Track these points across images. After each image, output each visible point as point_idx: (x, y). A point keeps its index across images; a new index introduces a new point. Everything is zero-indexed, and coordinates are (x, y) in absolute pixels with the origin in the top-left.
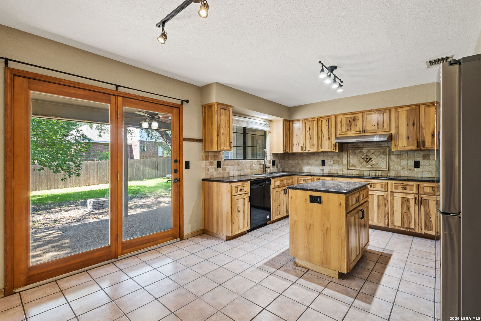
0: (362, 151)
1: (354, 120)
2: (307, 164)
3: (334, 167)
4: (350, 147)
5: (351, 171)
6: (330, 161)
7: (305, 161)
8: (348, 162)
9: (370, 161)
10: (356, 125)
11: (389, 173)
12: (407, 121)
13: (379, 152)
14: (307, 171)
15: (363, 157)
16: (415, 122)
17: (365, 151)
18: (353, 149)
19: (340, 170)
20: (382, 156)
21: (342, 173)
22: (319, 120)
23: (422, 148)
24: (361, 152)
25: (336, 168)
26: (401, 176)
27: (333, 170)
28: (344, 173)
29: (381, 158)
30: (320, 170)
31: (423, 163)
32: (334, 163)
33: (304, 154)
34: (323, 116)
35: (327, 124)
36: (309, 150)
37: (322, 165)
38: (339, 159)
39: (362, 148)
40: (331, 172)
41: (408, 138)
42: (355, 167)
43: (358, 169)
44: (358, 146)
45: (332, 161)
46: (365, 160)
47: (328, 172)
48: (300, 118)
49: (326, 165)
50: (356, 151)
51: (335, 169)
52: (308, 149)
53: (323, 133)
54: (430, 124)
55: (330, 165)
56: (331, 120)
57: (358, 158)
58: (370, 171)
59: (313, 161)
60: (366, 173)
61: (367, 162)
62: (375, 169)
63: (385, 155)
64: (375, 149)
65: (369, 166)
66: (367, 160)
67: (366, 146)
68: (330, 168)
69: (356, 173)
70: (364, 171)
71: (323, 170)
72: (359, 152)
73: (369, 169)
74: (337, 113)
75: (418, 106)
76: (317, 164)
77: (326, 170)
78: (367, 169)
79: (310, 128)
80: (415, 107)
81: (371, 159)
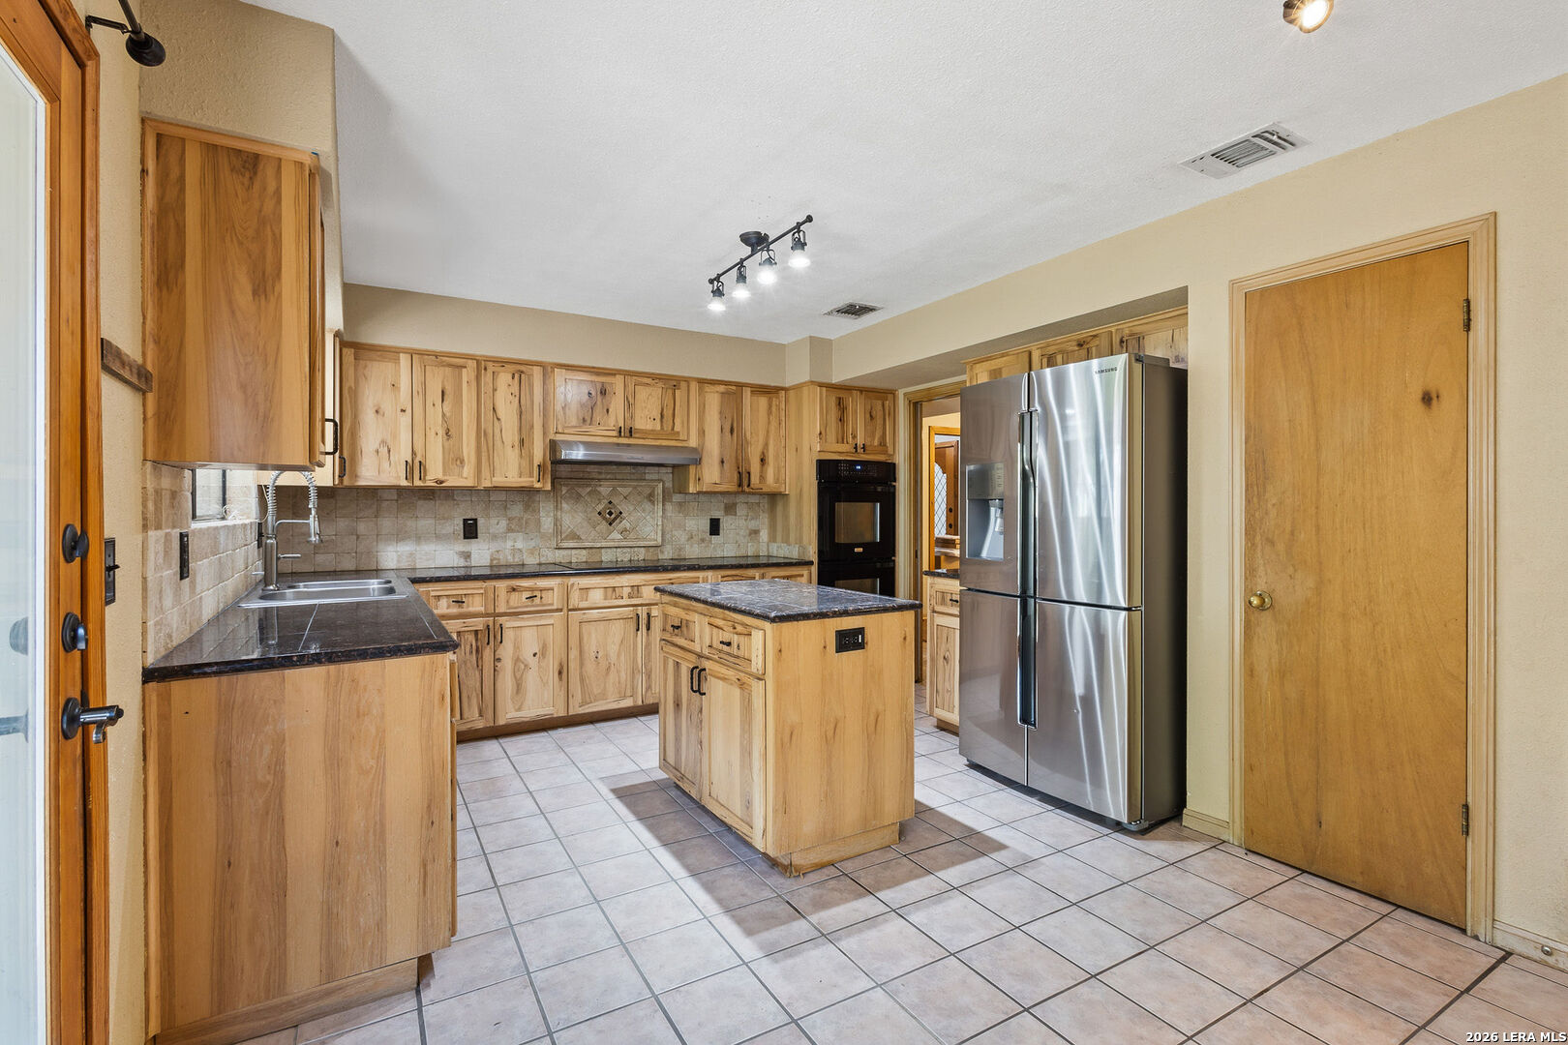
0: (598, 489)
1: (601, 392)
2: (400, 536)
3: (509, 544)
4: (564, 475)
5: (565, 552)
6: (494, 521)
7: (387, 523)
8: (557, 522)
9: (618, 521)
10: (608, 411)
11: (662, 552)
12: (720, 419)
13: (640, 494)
14: (398, 561)
15: (600, 508)
16: (735, 425)
17: (605, 489)
18: (575, 482)
19: (532, 552)
20: (647, 506)
21: (538, 562)
22: (485, 369)
23: (747, 489)
24: (594, 493)
25: (519, 545)
26: (685, 559)
27: (507, 552)
28: (543, 560)
29: (644, 511)
30: (456, 557)
31: (726, 523)
32: (510, 530)
33: (386, 495)
34: (501, 358)
35: (515, 389)
36: (440, 476)
37: (465, 537)
38: (526, 516)
39: (599, 480)
40: (499, 559)
41: (722, 462)
42: (579, 538)
43: (587, 545)
44: (586, 476)
45: (504, 523)
46: (605, 518)
47: (487, 562)
48: (402, 345)
49: (479, 535)
50: (580, 490)
51: (515, 551)
52: (435, 473)
53: (498, 419)
54: (758, 436)
55: (494, 537)
56: (530, 376)
57: (585, 511)
58: (619, 550)
59: (425, 523)
60: (607, 557)
61: (610, 524)
62: (630, 544)
63: (653, 503)
64: (630, 486)
65: (616, 535)
66: (612, 516)
67: (608, 477)
68: (495, 546)
69: (579, 557)
70: (603, 550)
71: (467, 556)
72: (589, 493)
73: (616, 544)
74: (551, 360)
75: (740, 386)
76: (444, 532)
77: (481, 553)
78: (612, 544)
79: (447, 392)
80: (734, 388)
81: (621, 513)
